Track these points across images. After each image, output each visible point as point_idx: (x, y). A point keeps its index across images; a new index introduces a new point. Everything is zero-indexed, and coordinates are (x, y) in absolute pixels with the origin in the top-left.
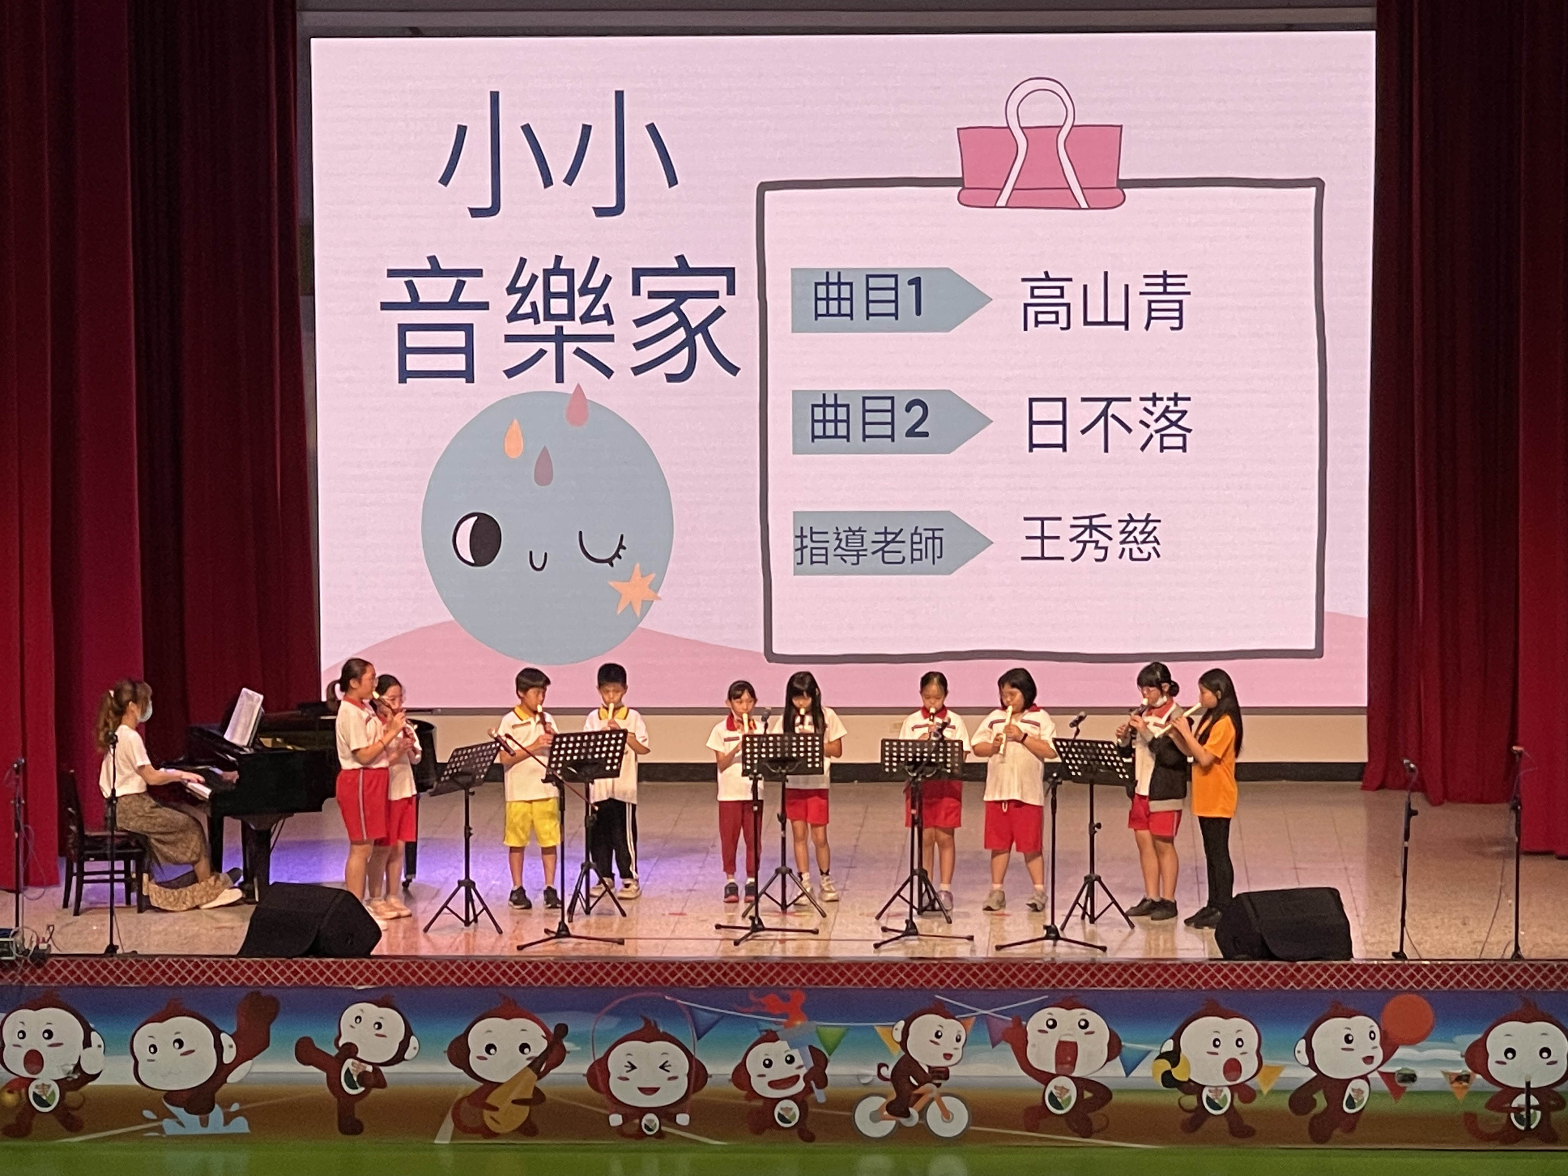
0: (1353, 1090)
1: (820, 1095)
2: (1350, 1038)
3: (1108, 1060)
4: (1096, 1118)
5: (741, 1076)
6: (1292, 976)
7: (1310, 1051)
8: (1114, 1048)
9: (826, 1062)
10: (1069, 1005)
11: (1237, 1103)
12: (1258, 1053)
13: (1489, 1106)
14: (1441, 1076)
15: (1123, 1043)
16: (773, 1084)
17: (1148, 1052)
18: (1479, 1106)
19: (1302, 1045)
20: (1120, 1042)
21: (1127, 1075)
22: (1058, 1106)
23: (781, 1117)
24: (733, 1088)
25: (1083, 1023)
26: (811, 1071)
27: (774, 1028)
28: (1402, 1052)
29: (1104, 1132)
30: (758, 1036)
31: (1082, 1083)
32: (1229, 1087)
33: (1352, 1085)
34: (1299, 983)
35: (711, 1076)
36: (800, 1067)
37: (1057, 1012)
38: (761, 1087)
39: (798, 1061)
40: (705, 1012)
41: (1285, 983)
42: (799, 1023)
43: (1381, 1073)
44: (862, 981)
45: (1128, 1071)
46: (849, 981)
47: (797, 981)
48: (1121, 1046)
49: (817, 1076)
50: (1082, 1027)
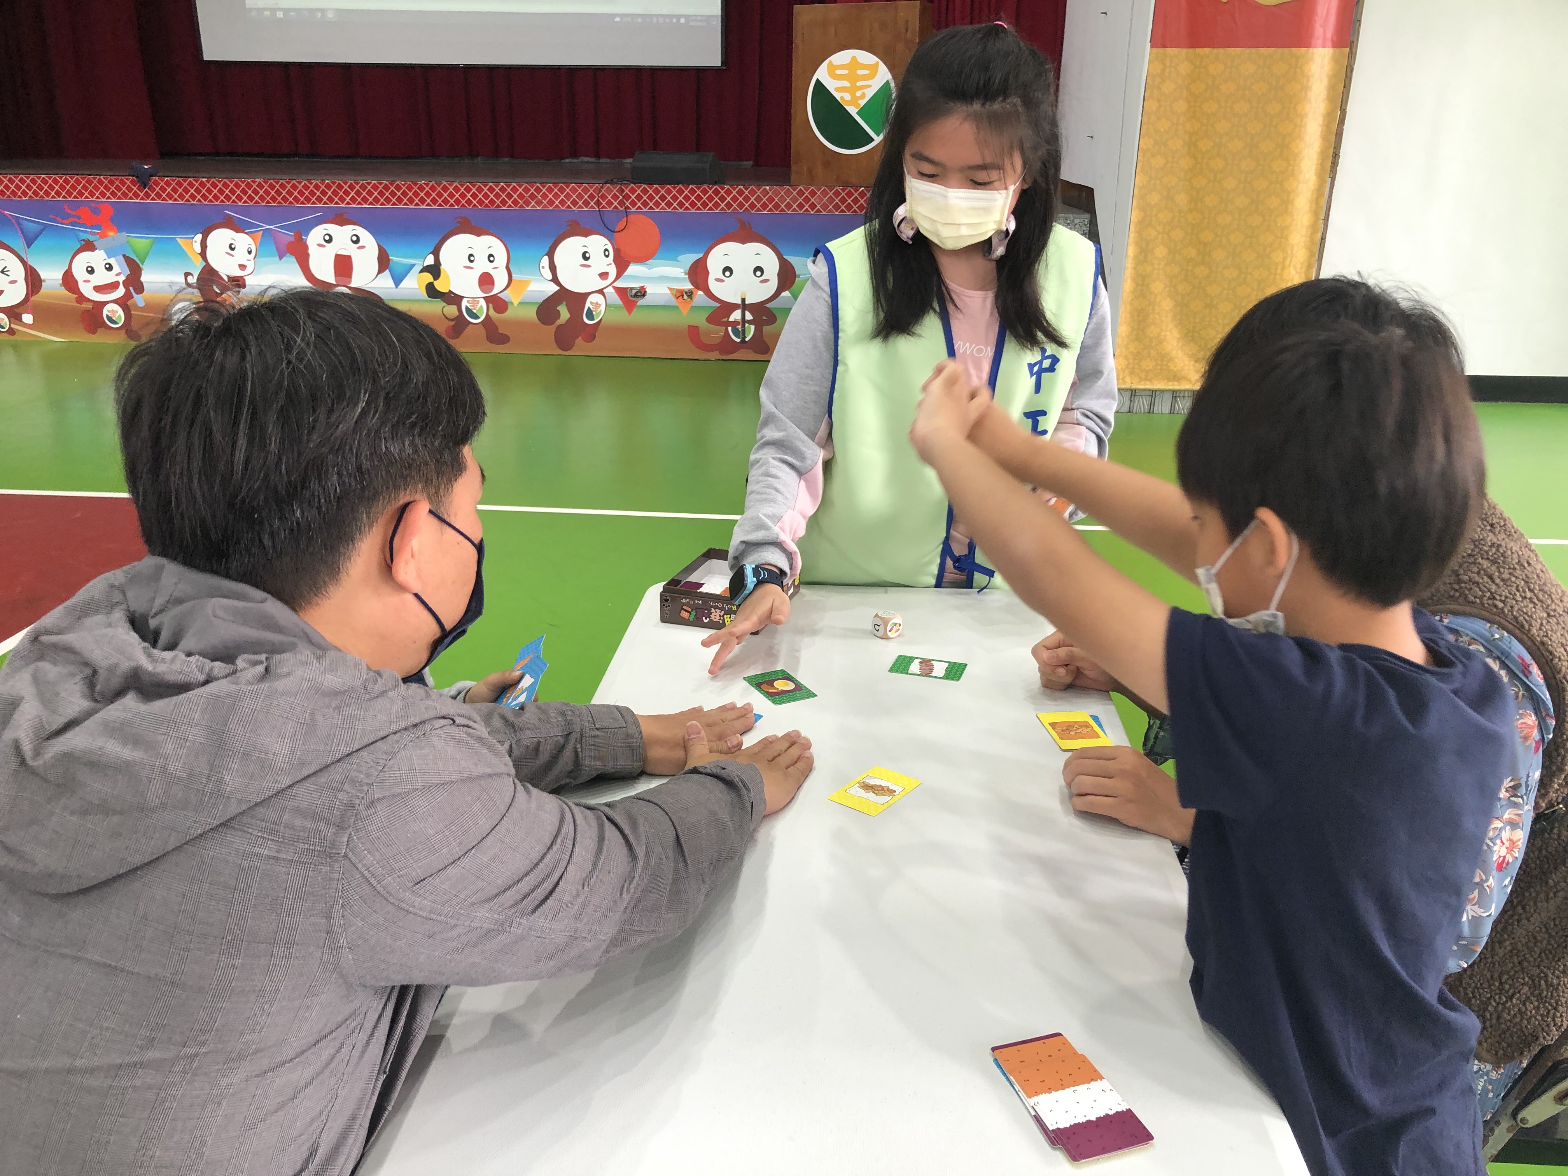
0: (591, 303)
1: (139, 300)
2: (587, 255)
3: (379, 272)
5: (69, 281)
6: (533, 197)
7: (553, 268)
8: (384, 262)
9: (140, 270)
10: (341, 220)
11: (492, 313)
12: (508, 268)
13: (709, 320)
14: (669, 292)
15: (391, 258)
17: (413, 265)
18: (700, 320)
19: (545, 261)
20: (388, 256)
21: (397, 287)
24: (64, 291)
25: (355, 238)
26: (128, 277)
28: (633, 269)
32: (484, 298)
33: (591, 299)
34: (539, 203)
35: (44, 281)
36: (118, 275)
37: (331, 228)
39: (116, 269)
40: (31, 224)
41: (527, 203)
42: (111, 234)
43: (614, 288)
44: (158, 196)
45: (397, 283)
46: (147, 196)
47: (103, 194)
48: (389, 260)
49: (134, 282)
50: (354, 242)
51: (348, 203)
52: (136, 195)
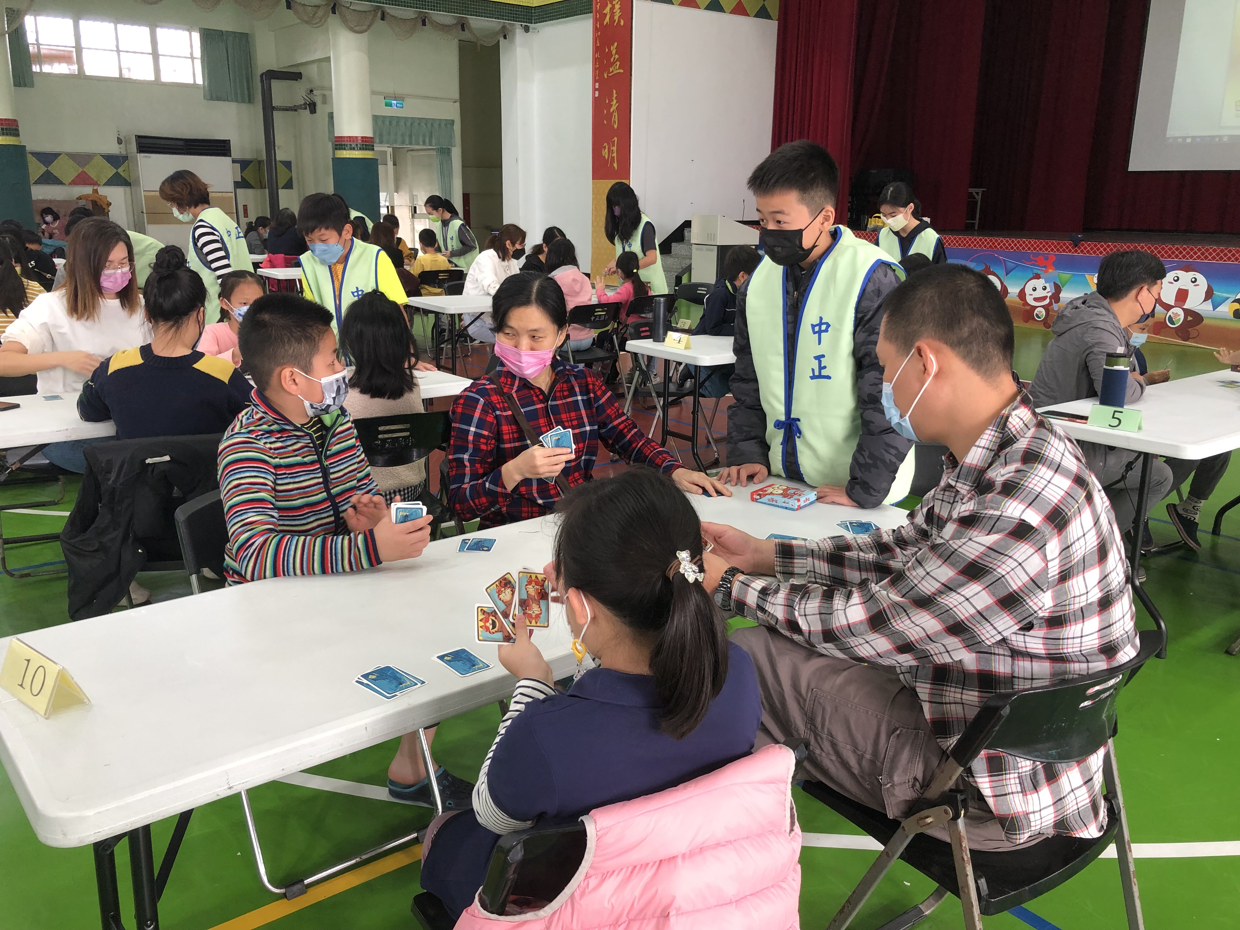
1: (1055, 307)
3: (1204, 301)
4: (1193, 332)
5: (1022, 294)
8: (1209, 295)
9: (1061, 290)
10: (1187, 269)
16: (1036, 299)
17: (1228, 298)
20: (1213, 291)
21: (1214, 310)
22: (1173, 323)
23: (1037, 315)
24: (1018, 299)
25: (1193, 280)
26: (1053, 294)
27: (1039, 272)
29: (1195, 339)
30: (1032, 276)
31: (1187, 312)
36: (1048, 292)
37: (1180, 273)
38: (1030, 300)
39: (1048, 289)
40: (1010, 264)
42: (1051, 271)
44: (1082, 252)
45: (1215, 308)
46: (1076, 251)
47: (1052, 250)
48: (1213, 293)
49: (1055, 297)
50: (1193, 282)
51: (1195, 259)
52: (1070, 251)
